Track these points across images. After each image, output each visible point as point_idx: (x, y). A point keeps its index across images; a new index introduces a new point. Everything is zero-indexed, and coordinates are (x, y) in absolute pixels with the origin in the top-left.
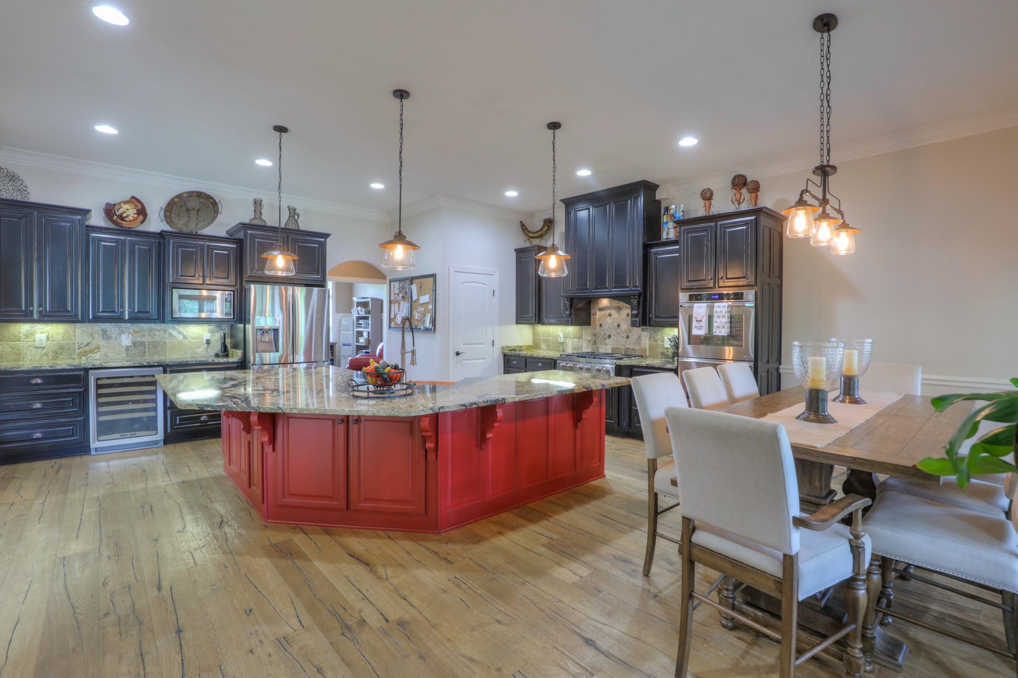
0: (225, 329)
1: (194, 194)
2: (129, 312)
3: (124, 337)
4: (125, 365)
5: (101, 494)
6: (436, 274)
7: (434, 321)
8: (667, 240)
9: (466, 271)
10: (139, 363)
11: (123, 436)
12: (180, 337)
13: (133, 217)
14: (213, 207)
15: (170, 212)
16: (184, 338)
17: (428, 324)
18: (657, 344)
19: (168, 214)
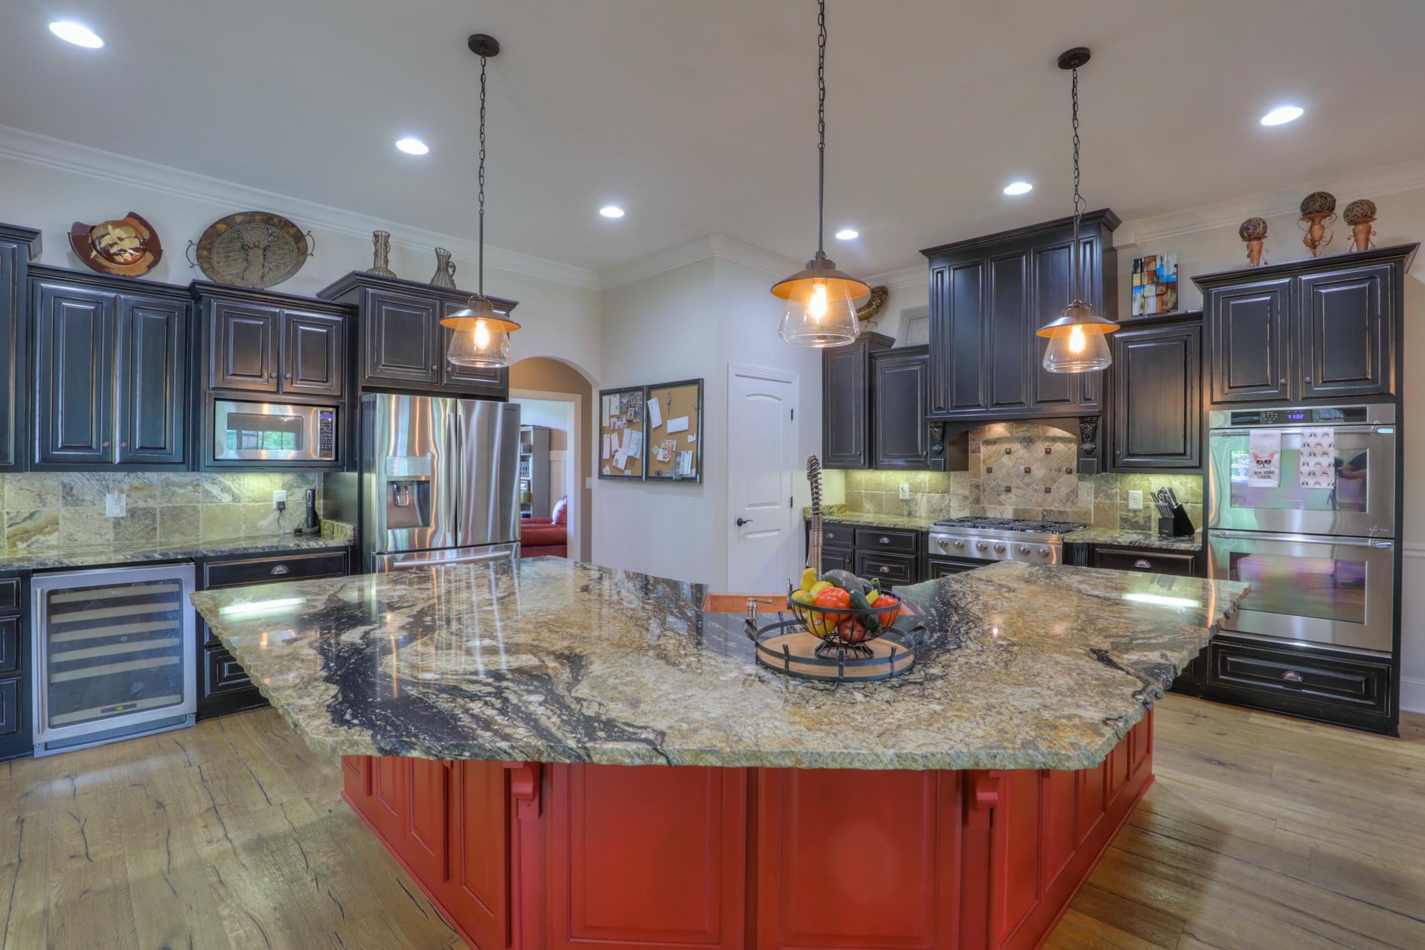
0: (313, 482)
1: (258, 217)
2: (122, 449)
3: (109, 499)
4: (113, 561)
5: (54, 900)
6: (703, 379)
7: (698, 464)
8: (1141, 318)
9: (749, 375)
10: (145, 556)
11: (107, 710)
12: (227, 498)
13: (131, 254)
14: (296, 243)
15: (210, 250)
16: (234, 501)
17: (687, 469)
18: (1113, 504)
19: (205, 253)
